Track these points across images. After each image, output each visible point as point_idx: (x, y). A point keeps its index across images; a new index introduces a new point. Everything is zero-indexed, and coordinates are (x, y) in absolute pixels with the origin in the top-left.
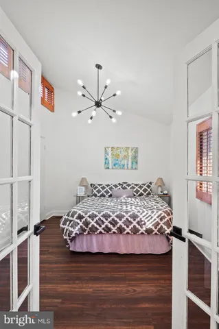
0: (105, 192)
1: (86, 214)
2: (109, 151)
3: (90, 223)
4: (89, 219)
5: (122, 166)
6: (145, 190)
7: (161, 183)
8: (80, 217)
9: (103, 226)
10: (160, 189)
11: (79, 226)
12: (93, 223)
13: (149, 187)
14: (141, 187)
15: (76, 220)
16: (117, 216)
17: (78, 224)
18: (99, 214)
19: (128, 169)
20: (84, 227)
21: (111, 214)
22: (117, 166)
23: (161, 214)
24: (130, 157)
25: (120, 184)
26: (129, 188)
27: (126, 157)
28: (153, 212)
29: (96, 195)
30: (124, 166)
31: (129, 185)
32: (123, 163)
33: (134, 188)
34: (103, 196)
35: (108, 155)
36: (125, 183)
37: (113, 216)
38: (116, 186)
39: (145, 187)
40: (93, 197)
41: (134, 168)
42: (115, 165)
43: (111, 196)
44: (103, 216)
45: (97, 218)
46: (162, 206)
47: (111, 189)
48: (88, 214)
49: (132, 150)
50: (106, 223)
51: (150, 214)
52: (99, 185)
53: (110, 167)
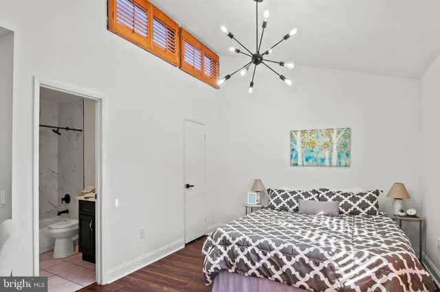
0: (288, 203)
1: (234, 239)
2: (298, 137)
3: (238, 255)
4: (237, 248)
5: (319, 161)
6: (363, 205)
7: (402, 193)
8: (225, 243)
9: (258, 265)
10: (398, 205)
11: (222, 258)
12: (242, 256)
13: (372, 199)
14: (354, 199)
15: (219, 247)
16: (283, 251)
17: (222, 253)
18: (254, 241)
19: (330, 165)
20: (229, 259)
21: (273, 245)
22: (310, 161)
23: (379, 262)
24: (335, 147)
25: (314, 192)
26: (330, 200)
27: (327, 146)
28: (359, 255)
29: (273, 208)
30: (323, 160)
31: (331, 194)
32: (320, 156)
33: (342, 199)
34: (284, 209)
35: (296, 143)
36: (324, 190)
37: (277, 250)
38: (307, 195)
39: (363, 198)
40: (269, 211)
41: (343, 163)
42: (307, 160)
43: (296, 210)
44: (260, 247)
45: (249, 249)
46: (388, 243)
47: (298, 198)
48: (237, 240)
49: (339, 133)
50: (264, 260)
51: (351, 256)
52: (280, 191)
53: (300, 163)
